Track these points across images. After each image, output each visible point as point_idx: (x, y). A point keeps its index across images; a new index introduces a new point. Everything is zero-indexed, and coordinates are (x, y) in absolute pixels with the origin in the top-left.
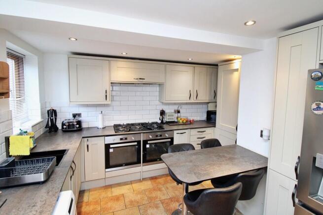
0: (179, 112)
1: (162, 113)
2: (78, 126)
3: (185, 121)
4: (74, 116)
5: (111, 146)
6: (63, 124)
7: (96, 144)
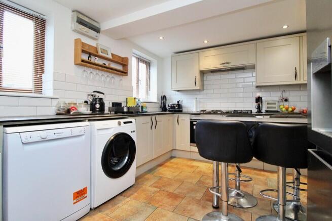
0: (286, 100)
1: (259, 100)
2: (177, 107)
3: (290, 109)
4: (178, 102)
5: (194, 123)
6: (169, 106)
7: (184, 120)
